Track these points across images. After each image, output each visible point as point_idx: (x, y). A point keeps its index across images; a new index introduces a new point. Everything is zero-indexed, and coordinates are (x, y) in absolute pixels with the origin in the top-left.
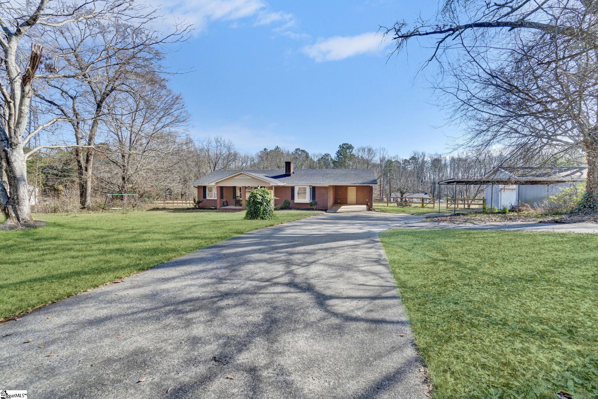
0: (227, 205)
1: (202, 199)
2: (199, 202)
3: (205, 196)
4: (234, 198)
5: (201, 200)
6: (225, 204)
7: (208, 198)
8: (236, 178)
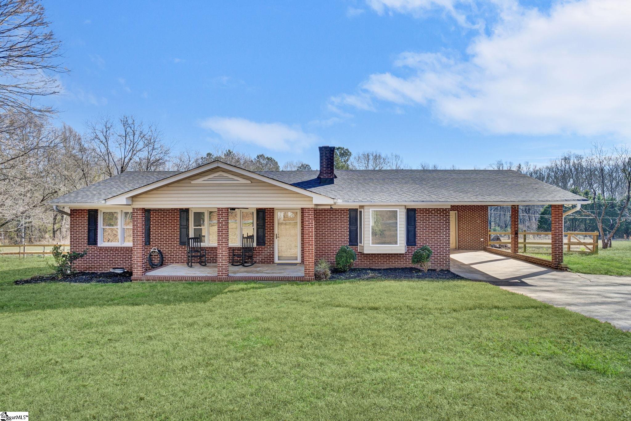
0: (162, 264)
1: (83, 246)
2: (73, 257)
3: (92, 239)
4: (182, 243)
5: (80, 251)
6: (156, 261)
7: (101, 243)
8: (200, 181)
